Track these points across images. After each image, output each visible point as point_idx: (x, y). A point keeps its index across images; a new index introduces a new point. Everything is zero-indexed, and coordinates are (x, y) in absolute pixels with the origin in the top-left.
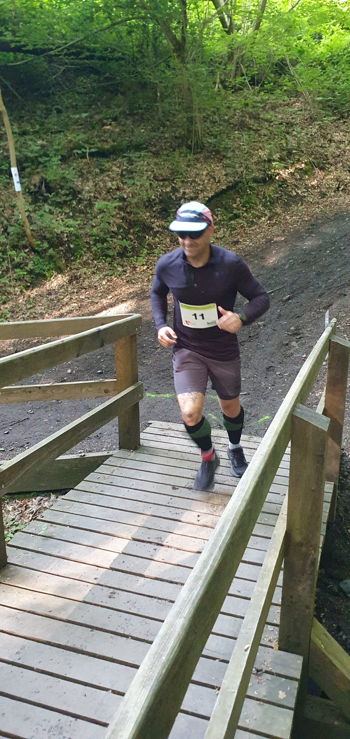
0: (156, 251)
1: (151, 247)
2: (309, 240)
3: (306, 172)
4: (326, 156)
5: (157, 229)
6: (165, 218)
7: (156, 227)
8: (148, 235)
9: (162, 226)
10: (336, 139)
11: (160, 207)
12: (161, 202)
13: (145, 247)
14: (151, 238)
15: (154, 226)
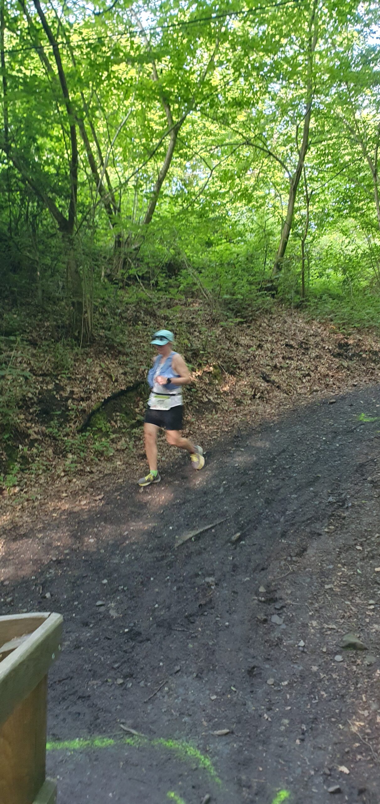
0: (34, 466)
1: (25, 461)
2: (239, 456)
3: (215, 377)
4: (235, 359)
5: (36, 436)
6: (47, 423)
7: (33, 433)
8: (21, 444)
9: (42, 432)
10: (242, 342)
11: (39, 408)
12: (40, 401)
13: (16, 461)
14: (26, 449)
15: (30, 431)
